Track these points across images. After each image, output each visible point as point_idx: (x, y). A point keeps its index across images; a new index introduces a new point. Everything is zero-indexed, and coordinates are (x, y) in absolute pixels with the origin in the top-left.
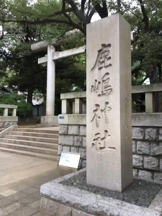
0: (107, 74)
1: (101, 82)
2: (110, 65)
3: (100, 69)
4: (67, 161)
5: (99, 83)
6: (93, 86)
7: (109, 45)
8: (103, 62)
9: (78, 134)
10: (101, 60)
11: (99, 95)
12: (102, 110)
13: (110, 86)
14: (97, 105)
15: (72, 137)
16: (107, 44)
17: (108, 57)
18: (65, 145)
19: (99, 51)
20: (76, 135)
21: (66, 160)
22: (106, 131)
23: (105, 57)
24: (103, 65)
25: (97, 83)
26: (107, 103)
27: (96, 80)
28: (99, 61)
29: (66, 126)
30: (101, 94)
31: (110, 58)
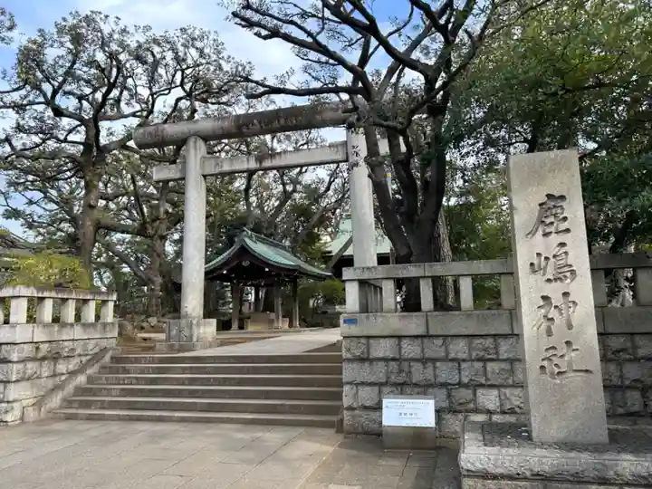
0: (562, 245)
1: (551, 257)
2: (568, 230)
3: (546, 235)
4: (403, 416)
5: (547, 258)
6: (532, 264)
7: (562, 198)
8: (552, 223)
9: (398, 357)
10: (548, 221)
11: (549, 280)
12: (556, 307)
13: (571, 266)
14: (545, 298)
15: (381, 364)
16: (557, 194)
17: (561, 217)
18: (363, 384)
19: (541, 205)
20: (393, 359)
21: (401, 414)
22: (568, 343)
23: (555, 215)
24: (552, 229)
25: (543, 258)
26: (566, 294)
27: (539, 255)
28: (543, 222)
29: (363, 341)
30: (552, 278)
31: (565, 219)
